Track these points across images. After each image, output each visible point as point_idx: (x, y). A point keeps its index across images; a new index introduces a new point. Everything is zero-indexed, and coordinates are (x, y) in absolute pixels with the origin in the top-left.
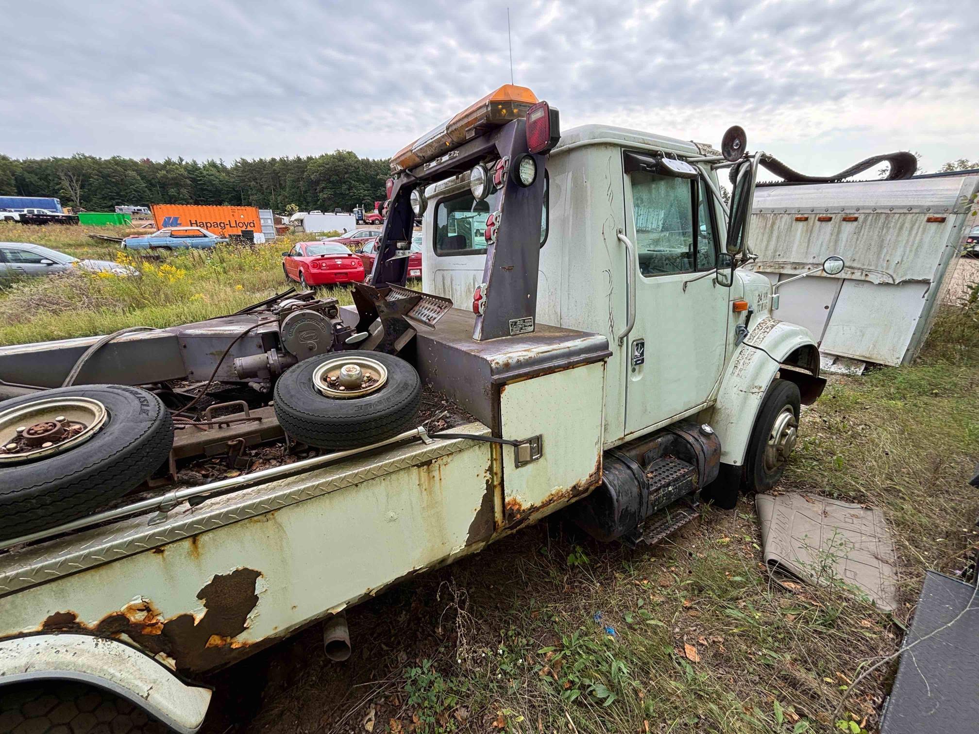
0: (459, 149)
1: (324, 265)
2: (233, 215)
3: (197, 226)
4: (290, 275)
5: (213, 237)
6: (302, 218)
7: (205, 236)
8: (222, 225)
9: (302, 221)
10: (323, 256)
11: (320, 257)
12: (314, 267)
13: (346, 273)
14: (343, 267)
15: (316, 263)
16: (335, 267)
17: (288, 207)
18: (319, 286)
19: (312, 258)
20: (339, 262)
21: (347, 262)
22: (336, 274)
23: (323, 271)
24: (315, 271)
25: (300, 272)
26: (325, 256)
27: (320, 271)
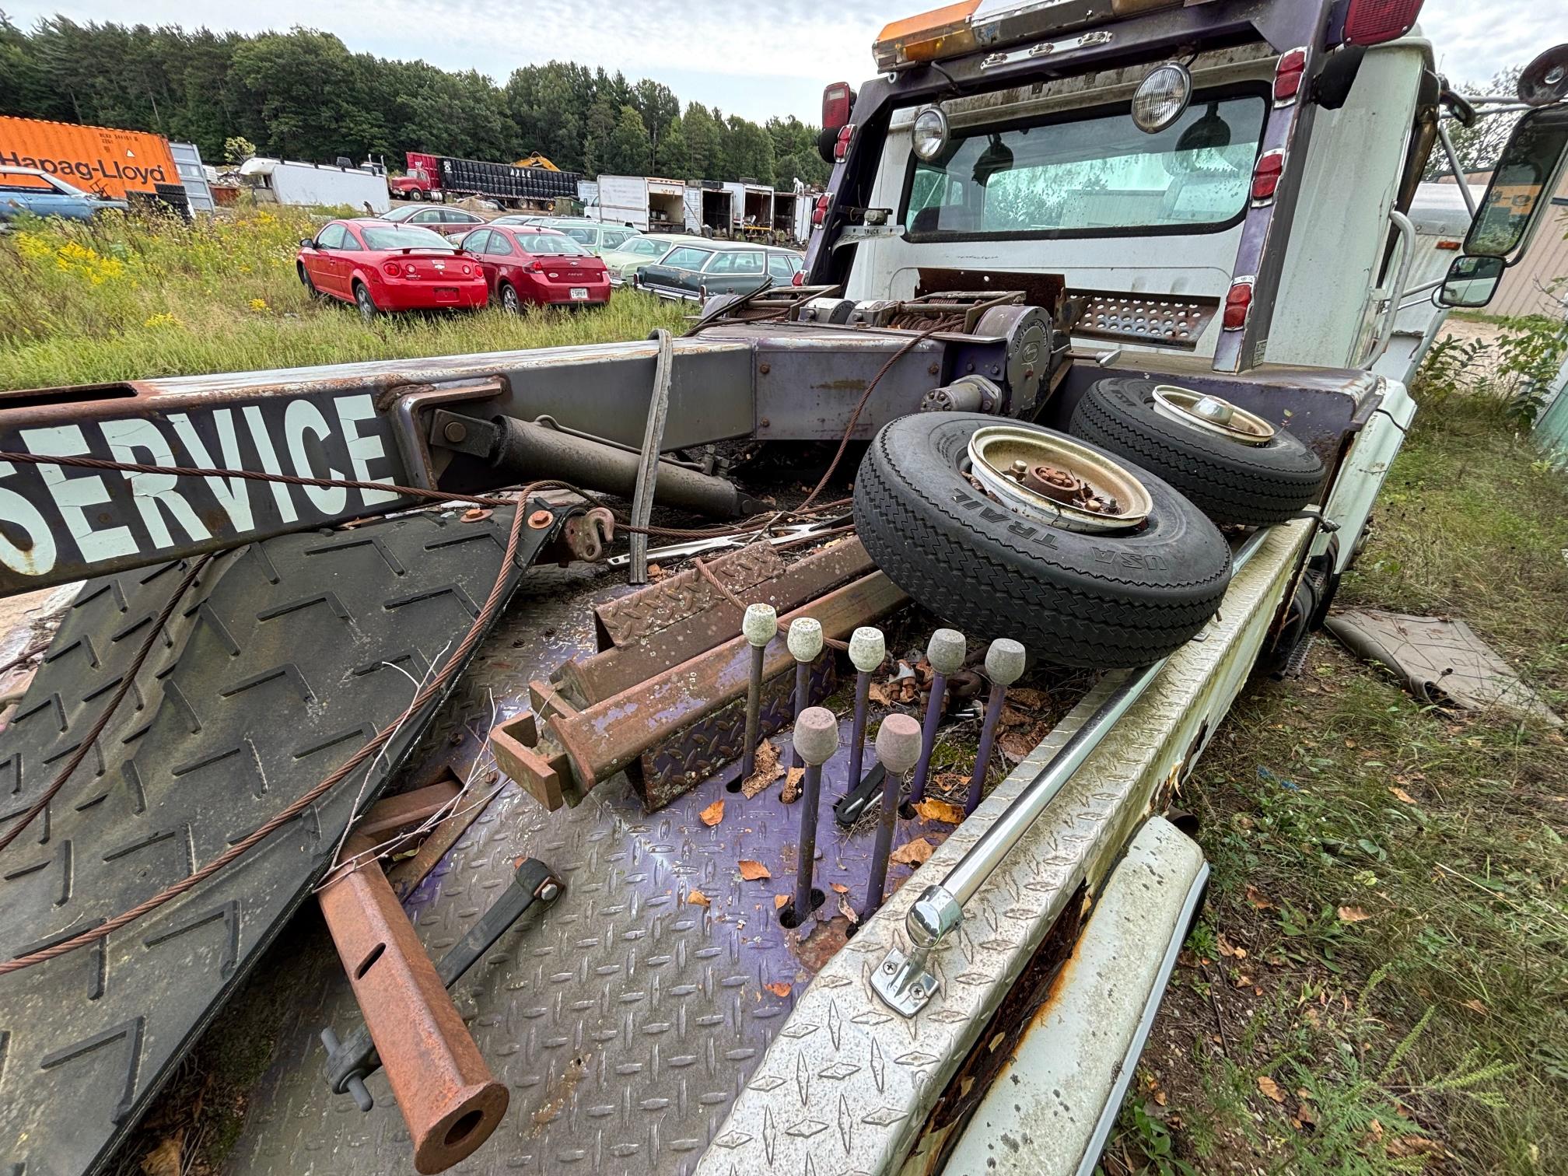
0: (1116, 27)
1: (411, 269)
2: (107, 149)
3: (18, 164)
4: (320, 288)
5: (77, 195)
6: (267, 170)
7: (56, 191)
8: (84, 170)
9: (267, 178)
10: (406, 251)
11: (400, 253)
12: (390, 272)
13: (456, 290)
14: (448, 276)
15: (394, 265)
16: (434, 275)
17: (232, 143)
18: (403, 312)
19: (385, 254)
20: (440, 266)
21: (455, 267)
22: (436, 289)
23: (410, 283)
24: (392, 281)
25: (356, 281)
26: (412, 252)
27: (403, 281)
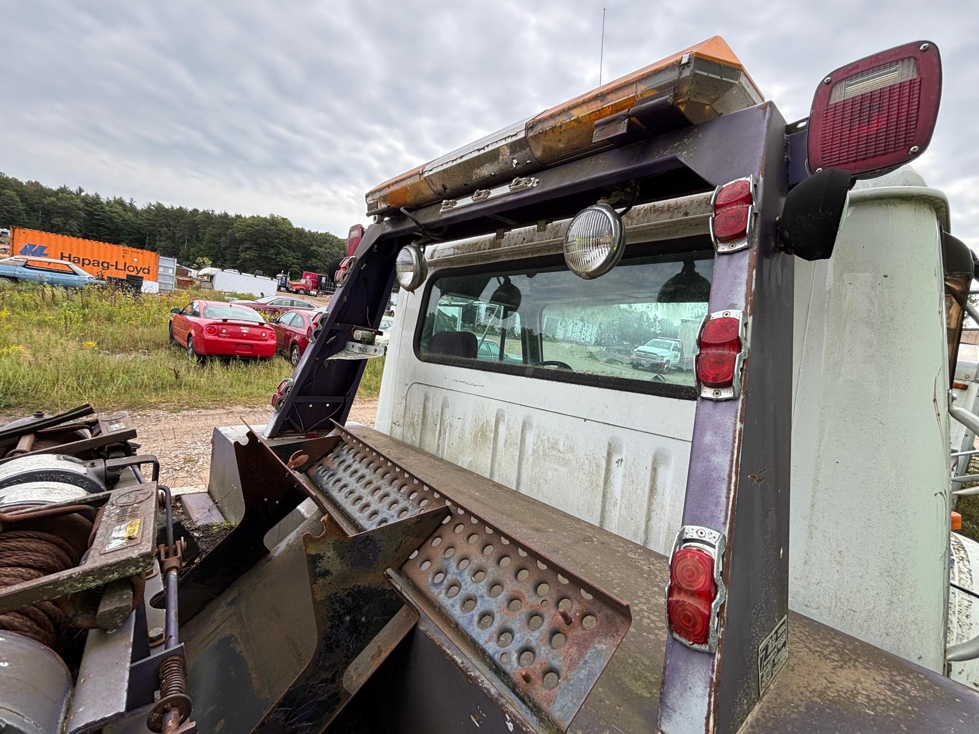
0: (543, 174)
1: (224, 331)
2: (124, 257)
3: (70, 260)
4: (176, 337)
5: (85, 275)
6: (213, 273)
7: (75, 273)
8: (105, 265)
9: (212, 277)
10: (225, 320)
11: (221, 321)
12: (210, 332)
13: (252, 345)
14: (250, 336)
15: (213, 328)
16: (240, 336)
17: (199, 260)
18: (211, 356)
19: (211, 321)
20: (245, 330)
21: (257, 331)
22: (238, 344)
23: (220, 339)
24: (210, 337)
25: (190, 335)
26: (228, 321)
27: (216, 338)
